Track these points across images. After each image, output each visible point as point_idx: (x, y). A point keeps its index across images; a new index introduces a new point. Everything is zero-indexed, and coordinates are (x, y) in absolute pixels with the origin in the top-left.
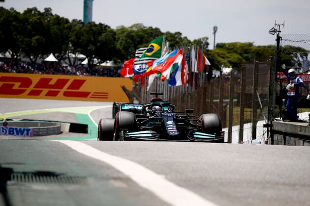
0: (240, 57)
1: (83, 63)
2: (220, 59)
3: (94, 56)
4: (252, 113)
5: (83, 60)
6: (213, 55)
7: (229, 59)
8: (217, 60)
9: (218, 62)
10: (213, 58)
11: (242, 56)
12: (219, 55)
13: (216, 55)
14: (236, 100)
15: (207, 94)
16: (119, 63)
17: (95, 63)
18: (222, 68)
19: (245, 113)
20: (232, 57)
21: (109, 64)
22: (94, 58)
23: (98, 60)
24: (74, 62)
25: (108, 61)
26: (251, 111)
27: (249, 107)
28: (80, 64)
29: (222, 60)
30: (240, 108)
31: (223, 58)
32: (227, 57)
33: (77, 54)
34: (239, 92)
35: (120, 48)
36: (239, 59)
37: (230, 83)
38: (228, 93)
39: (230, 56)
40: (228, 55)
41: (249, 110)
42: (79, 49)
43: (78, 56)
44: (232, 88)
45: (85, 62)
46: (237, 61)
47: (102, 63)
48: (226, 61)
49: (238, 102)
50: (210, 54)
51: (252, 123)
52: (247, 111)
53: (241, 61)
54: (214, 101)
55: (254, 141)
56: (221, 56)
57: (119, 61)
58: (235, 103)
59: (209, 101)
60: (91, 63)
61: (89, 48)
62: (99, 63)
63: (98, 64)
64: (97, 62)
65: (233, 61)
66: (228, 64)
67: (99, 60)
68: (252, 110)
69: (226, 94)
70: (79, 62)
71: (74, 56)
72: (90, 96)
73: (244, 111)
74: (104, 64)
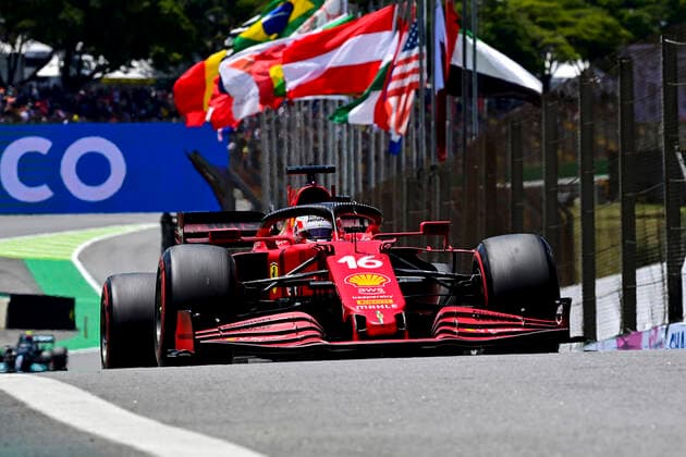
0: (610, 20)
1: (44, 72)
2: (538, 32)
3: (80, 45)
4: (664, 222)
5: (42, 61)
6: (512, 16)
7: (569, 31)
8: (527, 36)
9: (534, 43)
10: (513, 27)
11: (620, 18)
12: (532, 17)
13: (523, 19)
14: (605, 177)
15: (499, 159)
16: (175, 63)
17: (87, 73)
18: (547, 64)
19: (638, 221)
20: (582, 21)
21: (138, 71)
22: (83, 51)
23: (96, 58)
24: (11, 73)
25: (135, 63)
26: (658, 216)
27: (652, 200)
28: (34, 77)
29: (546, 36)
30: (619, 205)
31: (544, 25)
32: (565, 24)
33: (19, 41)
34: (612, 146)
35: (176, 10)
36: (607, 27)
37: (577, 117)
38: (575, 155)
39: (571, 19)
40: (566, 16)
41: (651, 210)
42: (25, 23)
43: (24, 50)
44: (589, 134)
45: (51, 70)
46: (602, 35)
47: (114, 68)
48: (560, 39)
49: (612, 183)
50: (502, 16)
51: (665, 264)
52: (643, 216)
53: (616, 36)
54: (526, 184)
55: (675, 327)
56: (540, 19)
57: (176, 56)
58: (602, 188)
59: (509, 185)
60: (73, 71)
61: (62, 16)
62: (100, 68)
63: (98, 75)
64: (94, 65)
65: (586, 37)
66: (569, 49)
67: (102, 60)
68: (662, 210)
69: (569, 158)
70: (28, 71)
71: (8, 49)
73: (633, 217)
74: (118, 75)
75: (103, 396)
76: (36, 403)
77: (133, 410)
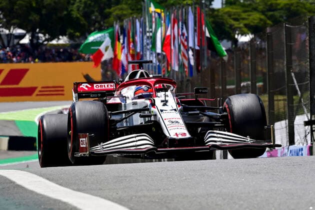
0: (263, 17)
1: (22, 41)
2: (233, 22)
3: (38, 30)
4: (286, 102)
5: (22, 37)
6: (222, 16)
7: (246, 22)
8: (228, 24)
9: (231, 26)
10: (222, 21)
11: (266, 15)
12: (230, 16)
13: (226, 17)
14: (261, 84)
15: (216, 76)
16: (78, 37)
17: (41, 41)
18: (236, 36)
19: (276, 102)
20: (251, 18)
21: (63, 40)
22: (39, 32)
23: (45, 35)
24: (9, 42)
25: (61, 37)
26: (284, 100)
27: (281, 93)
28: (18, 43)
29: (236, 24)
30: (268, 95)
31: (236, 20)
32: (244, 19)
33: (12, 29)
34: (265, 70)
35: (78, 16)
36: (261, 20)
37: (249, 58)
38: (248, 74)
39: (247, 17)
40: (244, 15)
41: (281, 97)
42: (15, 21)
43: (14, 32)
44: (254, 65)
45: (26, 41)
46: (259, 23)
47: (52, 39)
48: (242, 25)
49: (264, 86)
50: (217, 16)
51: (287, 121)
52: (278, 100)
53: (265, 23)
54: (228, 87)
55: (291, 147)
56: (233, 17)
57: (78, 34)
58: (260, 88)
59: (221, 88)
60: (35, 41)
61: (30, 18)
62: (46, 40)
63: (46, 43)
64: (44, 39)
65: (252, 24)
66: (245, 30)
67: (47, 36)
68: (286, 97)
69: (246, 75)
70: (16, 41)
71: (7, 32)
72: (36, 92)
73: (273, 100)
74: (54, 42)
75: (48, 179)
76: (19, 182)
77: (61, 185)
